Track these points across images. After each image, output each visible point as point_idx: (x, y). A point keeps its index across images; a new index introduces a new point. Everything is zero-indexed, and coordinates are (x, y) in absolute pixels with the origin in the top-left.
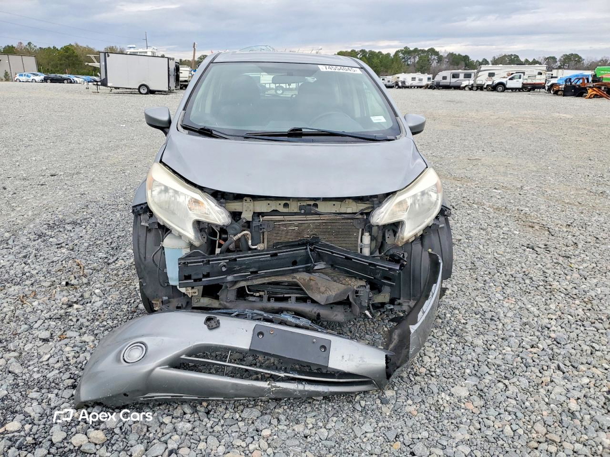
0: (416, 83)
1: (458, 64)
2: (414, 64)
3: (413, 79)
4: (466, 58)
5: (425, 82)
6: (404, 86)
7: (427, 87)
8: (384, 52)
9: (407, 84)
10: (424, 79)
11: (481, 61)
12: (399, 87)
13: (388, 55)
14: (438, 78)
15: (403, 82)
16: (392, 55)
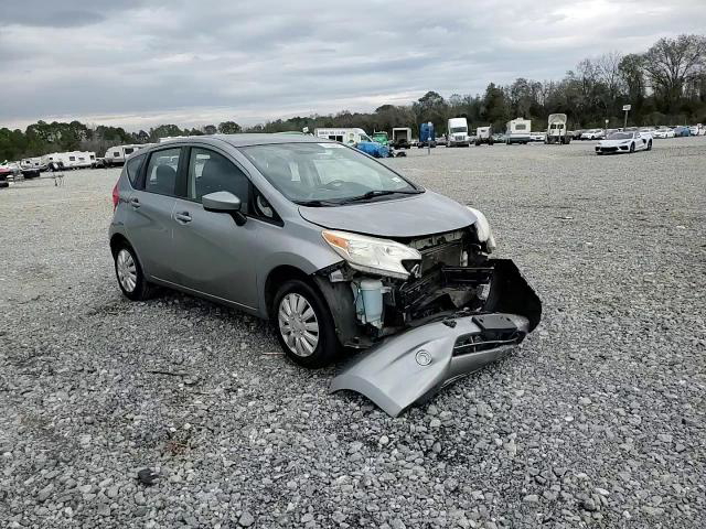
0: (76, 163)
1: (112, 138)
2: (58, 142)
3: (72, 158)
4: (120, 131)
5: (89, 162)
6: (62, 168)
7: (94, 166)
8: (12, 129)
9: (65, 165)
10: (87, 158)
11: (138, 133)
12: (55, 170)
13: (18, 131)
14: (109, 155)
15: (60, 164)
16: (24, 130)
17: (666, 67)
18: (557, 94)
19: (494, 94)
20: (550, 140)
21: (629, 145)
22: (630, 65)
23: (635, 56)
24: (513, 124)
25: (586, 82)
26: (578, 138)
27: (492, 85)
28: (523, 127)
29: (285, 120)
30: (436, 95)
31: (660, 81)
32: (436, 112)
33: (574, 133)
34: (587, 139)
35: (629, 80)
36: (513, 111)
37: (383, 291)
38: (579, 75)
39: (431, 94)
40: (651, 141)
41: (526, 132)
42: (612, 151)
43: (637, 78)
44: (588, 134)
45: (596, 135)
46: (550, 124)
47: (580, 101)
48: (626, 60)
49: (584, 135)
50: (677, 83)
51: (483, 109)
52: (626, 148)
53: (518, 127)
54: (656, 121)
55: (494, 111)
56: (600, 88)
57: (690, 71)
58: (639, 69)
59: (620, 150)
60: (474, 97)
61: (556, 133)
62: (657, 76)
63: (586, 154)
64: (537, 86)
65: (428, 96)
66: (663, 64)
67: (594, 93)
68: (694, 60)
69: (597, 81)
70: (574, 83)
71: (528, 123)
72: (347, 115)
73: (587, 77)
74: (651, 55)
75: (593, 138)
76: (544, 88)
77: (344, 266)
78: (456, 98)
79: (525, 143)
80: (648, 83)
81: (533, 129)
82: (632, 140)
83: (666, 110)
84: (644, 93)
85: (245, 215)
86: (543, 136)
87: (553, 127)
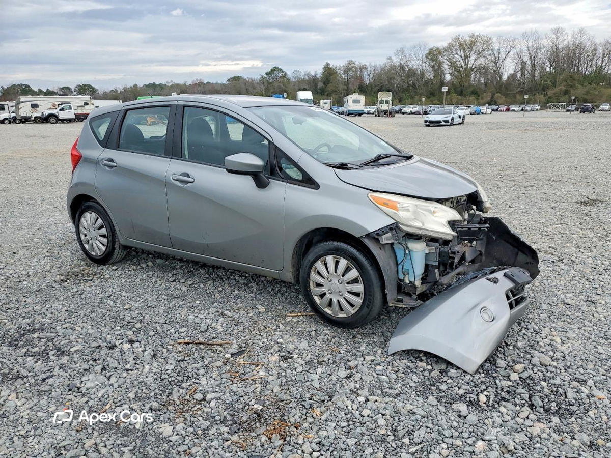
17: (460, 59)
18: (379, 75)
19: (329, 72)
20: (380, 113)
21: (449, 119)
22: (433, 55)
23: (438, 49)
24: (350, 99)
25: (402, 67)
26: (400, 112)
27: (328, 64)
28: (358, 101)
29: (141, 86)
30: (281, 70)
31: (456, 70)
32: (281, 85)
33: (397, 108)
34: (406, 113)
35: (433, 67)
36: (345, 87)
37: (427, 252)
38: (396, 61)
39: (276, 69)
40: (464, 117)
41: (360, 107)
42: (437, 124)
43: (439, 66)
44: (407, 109)
45: (414, 110)
46: (379, 99)
47: (397, 81)
48: (431, 52)
49: (404, 110)
50: (468, 72)
51: (320, 85)
52: (446, 121)
53: (355, 101)
54: (454, 101)
55: (330, 87)
56: (412, 72)
57: (477, 63)
58: (441, 59)
59: (443, 123)
60: (313, 74)
61: (385, 107)
62: (453, 65)
63: (417, 125)
64: (363, 68)
65: (273, 70)
66: (458, 56)
67: (408, 76)
68: (480, 54)
69: (410, 66)
70: (392, 67)
71: (362, 98)
72: (201, 84)
73: (402, 62)
74: (448, 49)
75: (411, 113)
76: (369, 69)
77: (394, 228)
78: (297, 74)
79: (360, 115)
80: (447, 71)
81: (366, 104)
82: (452, 115)
83: (461, 93)
84: (444, 78)
85: (268, 178)
86: (373, 109)
87: (382, 102)
